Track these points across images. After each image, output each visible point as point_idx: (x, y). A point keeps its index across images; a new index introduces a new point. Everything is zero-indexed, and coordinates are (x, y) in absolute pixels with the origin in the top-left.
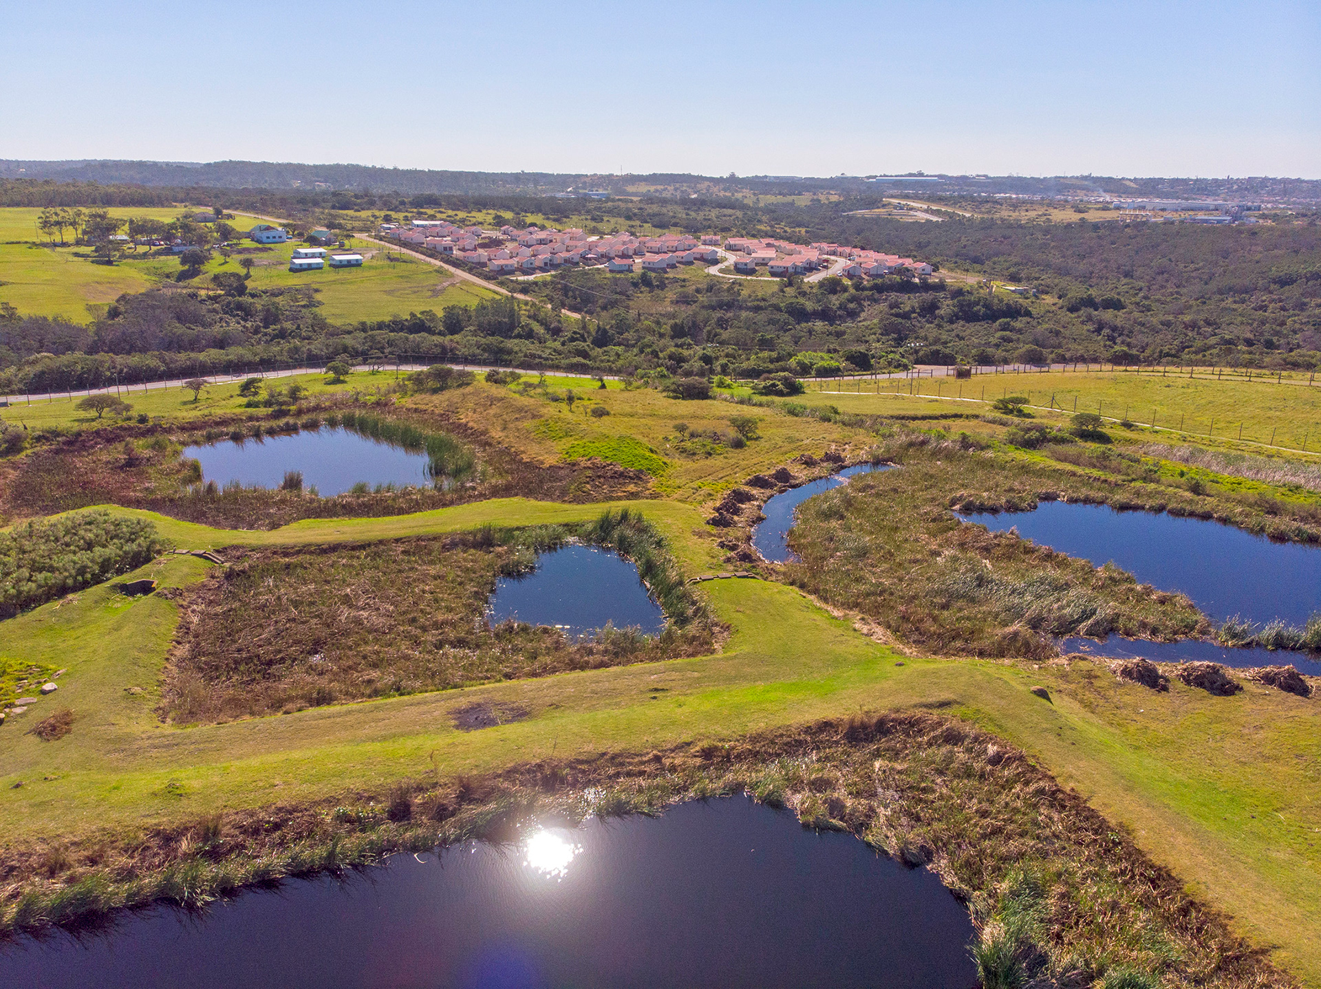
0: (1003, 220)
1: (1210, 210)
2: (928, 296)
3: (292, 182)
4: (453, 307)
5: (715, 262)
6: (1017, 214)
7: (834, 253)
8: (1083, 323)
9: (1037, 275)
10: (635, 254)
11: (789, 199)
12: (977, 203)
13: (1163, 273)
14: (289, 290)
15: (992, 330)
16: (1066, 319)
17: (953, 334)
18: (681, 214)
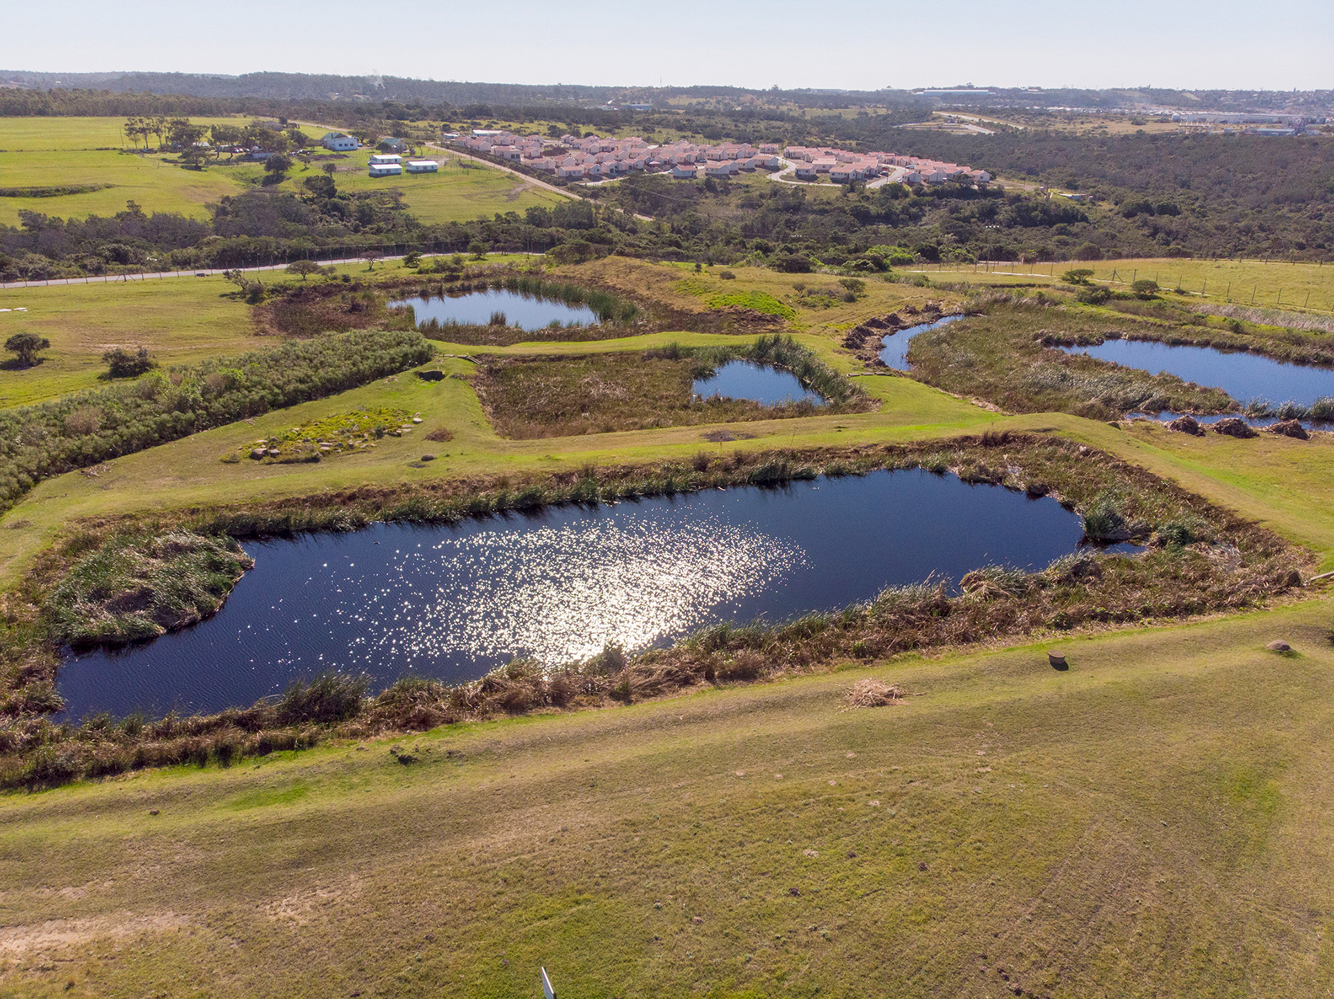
0: (1057, 132)
1: (1272, 123)
2: (987, 202)
3: (330, 94)
4: (536, 209)
5: (776, 169)
6: (1072, 126)
7: (891, 162)
8: (1138, 227)
9: (1093, 185)
10: (697, 161)
11: (836, 112)
12: (1031, 116)
13: (1220, 183)
14: (375, 193)
15: (1049, 235)
16: (1122, 224)
17: (1011, 237)
18: (730, 125)
